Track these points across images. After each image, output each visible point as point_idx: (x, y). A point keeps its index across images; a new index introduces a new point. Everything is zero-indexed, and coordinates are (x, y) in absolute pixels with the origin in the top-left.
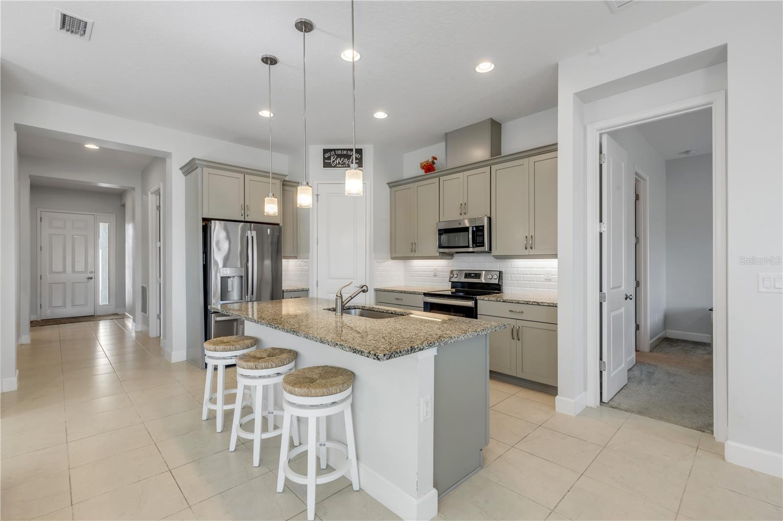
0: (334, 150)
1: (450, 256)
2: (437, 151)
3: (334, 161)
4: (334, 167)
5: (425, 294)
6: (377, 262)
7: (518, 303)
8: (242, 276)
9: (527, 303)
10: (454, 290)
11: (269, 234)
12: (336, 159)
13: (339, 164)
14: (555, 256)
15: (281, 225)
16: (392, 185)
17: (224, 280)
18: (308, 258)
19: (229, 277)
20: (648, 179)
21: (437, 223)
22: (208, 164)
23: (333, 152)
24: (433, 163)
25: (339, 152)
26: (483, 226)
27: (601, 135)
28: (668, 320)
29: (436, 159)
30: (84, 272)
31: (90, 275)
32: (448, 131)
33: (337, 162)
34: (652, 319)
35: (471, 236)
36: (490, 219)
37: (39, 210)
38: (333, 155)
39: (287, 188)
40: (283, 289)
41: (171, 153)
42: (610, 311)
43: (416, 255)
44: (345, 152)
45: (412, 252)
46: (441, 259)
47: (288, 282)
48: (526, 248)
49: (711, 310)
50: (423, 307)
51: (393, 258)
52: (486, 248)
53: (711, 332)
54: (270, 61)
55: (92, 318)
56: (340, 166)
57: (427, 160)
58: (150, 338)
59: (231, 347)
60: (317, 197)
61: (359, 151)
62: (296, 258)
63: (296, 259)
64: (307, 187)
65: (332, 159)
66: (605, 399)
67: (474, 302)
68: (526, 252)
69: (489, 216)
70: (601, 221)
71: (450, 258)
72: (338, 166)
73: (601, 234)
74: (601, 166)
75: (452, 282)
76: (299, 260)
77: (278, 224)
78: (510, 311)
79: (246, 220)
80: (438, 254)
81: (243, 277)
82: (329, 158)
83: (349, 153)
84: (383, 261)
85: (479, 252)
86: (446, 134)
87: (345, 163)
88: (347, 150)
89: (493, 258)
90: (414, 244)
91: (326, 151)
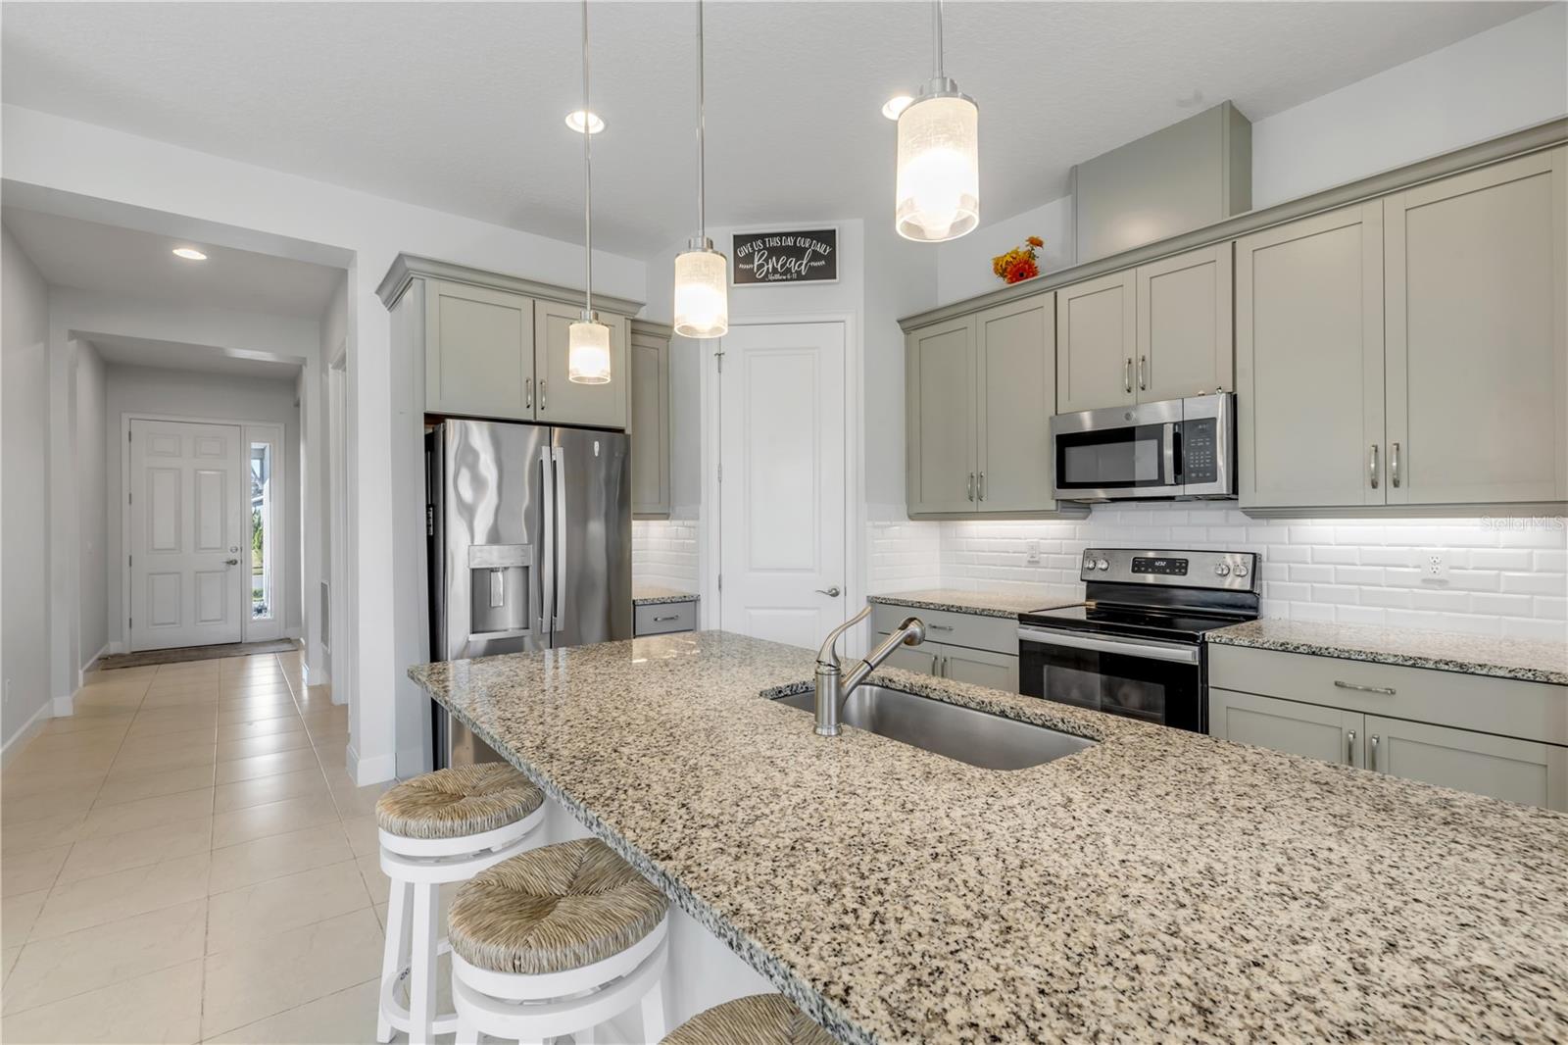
0: (762, 237)
1: (1085, 507)
2: (1043, 221)
3: (760, 266)
4: (763, 280)
5: (1025, 619)
6: (875, 527)
7: (1374, 661)
8: (527, 568)
9: (1415, 663)
10: (1092, 604)
11: (596, 454)
12: (766, 261)
13: (775, 271)
15: (628, 431)
16: (911, 325)
17: (480, 578)
18: (697, 518)
19: (492, 570)
21: (1051, 418)
23: (759, 242)
24: (1031, 256)
25: (775, 242)
26: (1214, 420)
29: (1039, 244)
30: (221, 548)
31: (235, 556)
32: (1080, 161)
33: (770, 266)
35: (1169, 452)
36: (1234, 399)
37: (125, 417)
38: (759, 251)
39: (642, 340)
40: (634, 598)
41: (354, 251)
43: (983, 507)
44: (790, 242)
45: (971, 499)
47: (649, 576)
48: (1374, 485)
50: (1018, 653)
51: (913, 517)
52: (1221, 486)
55: (234, 649)
56: (777, 277)
57: (1014, 248)
58: (333, 705)
59: (457, 822)
60: (720, 359)
61: (828, 237)
62: (666, 516)
63: (667, 519)
64: (709, 254)
65: (756, 260)
67: (1196, 649)
68: (1376, 497)
69: (1231, 390)
71: (1081, 515)
72: (771, 278)
75: (1089, 582)
76: (673, 522)
77: (621, 431)
78: (1336, 684)
79: (538, 419)
80: (1052, 505)
81: (530, 568)
82: (749, 258)
83: (802, 242)
84: (889, 523)
85: (1197, 498)
86: (1075, 170)
87: (789, 270)
88: (795, 235)
89: (1238, 516)
90: (976, 479)
91: (740, 240)
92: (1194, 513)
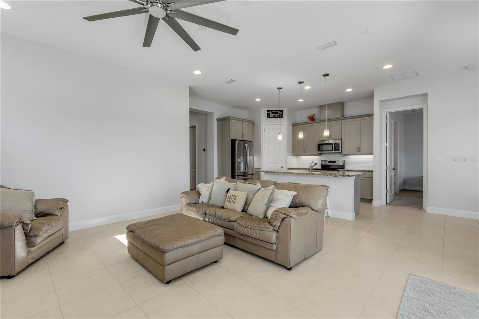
0: (271, 110)
2: (315, 112)
3: (271, 115)
4: (271, 117)
6: (288, 157)
8: (244, 162)
13: (273, 116)
14: (372, 154)
15: (252, 141)
16: (293, 125)
19: (240, 162)
20: (398, 123)
21: (317, 141)
22: (233, 118)
24: (314, 116)
25: (273, 111)
26: (339, 143)
27: (387, 113)
28: (405, 182)
34: (400, 181)
35: (334, 146)
36: (342, 140)
38: (271, 113)
41: (213, 113)
42: (390, 173)
44: (276, 111)
45: (304, 153)
46: (318, 155)
48: (357, 151)
49: (423, 177)
51: (293, 156)
52: (340, 151)
53: (423, 187)
54: (280, 89)
57: (311, 115)
60: (264, 130)
61: (282, 111)
66: (388, 203)
70: (387, 142)
71: (320, 155)
73: (387, 147)
74: (387, 123)
75: (322, 164)
79: (243, 140)
82: (269, 114)
83: (278, 112)
84: (290, 156)
85: (337, 153)
86: (321, 106)
87: (276, 116)
88: (277, 110)
89: (342, 155)
90: (305, 149)
91: (268, 111)
92: (337, 155)
